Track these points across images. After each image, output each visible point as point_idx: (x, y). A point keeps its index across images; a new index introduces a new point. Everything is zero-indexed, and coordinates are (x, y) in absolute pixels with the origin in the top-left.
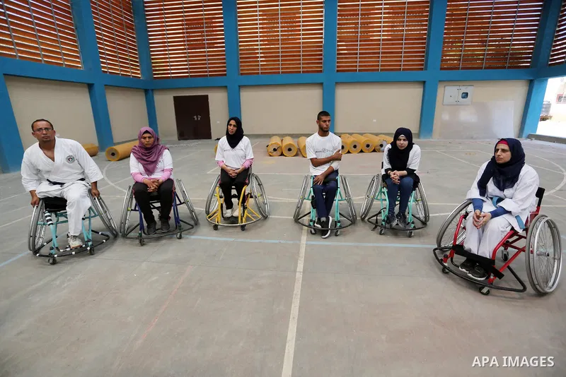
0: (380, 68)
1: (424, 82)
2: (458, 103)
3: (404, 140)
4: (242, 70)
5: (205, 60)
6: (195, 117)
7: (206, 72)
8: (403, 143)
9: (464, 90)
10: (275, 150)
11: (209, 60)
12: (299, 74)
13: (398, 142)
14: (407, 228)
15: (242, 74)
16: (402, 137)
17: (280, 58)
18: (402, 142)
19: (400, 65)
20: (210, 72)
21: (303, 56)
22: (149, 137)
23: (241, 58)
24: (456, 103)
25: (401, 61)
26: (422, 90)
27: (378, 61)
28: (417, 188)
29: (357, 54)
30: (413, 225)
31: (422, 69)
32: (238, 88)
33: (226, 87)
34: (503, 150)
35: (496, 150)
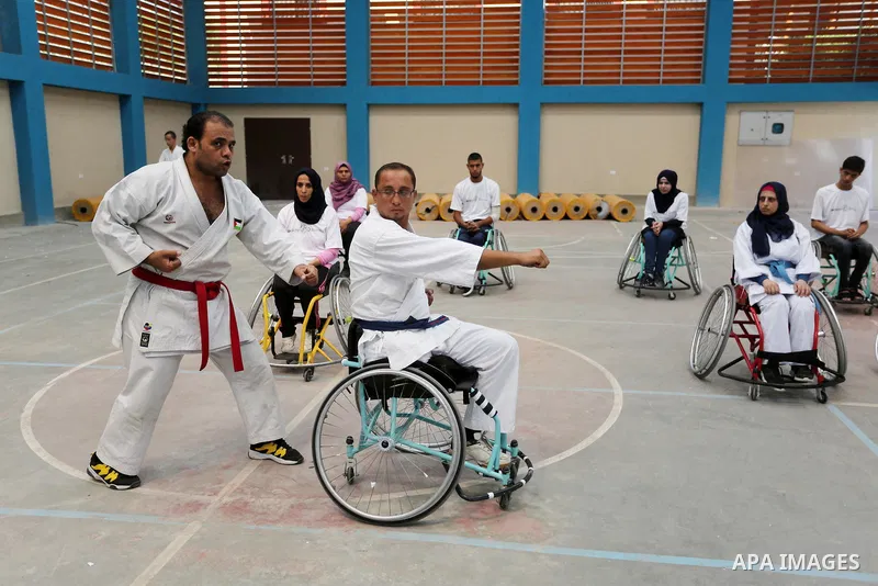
0: (621, 78)
1: (700, 105)
2: (767, 143)
3: (666, 183)
4: (374, 76)
5: (308, 55)
6: (283, 157)
7: (308, 76)
8: (666, 187)
9: (776, 118)
10: (428, 210)
11: (314, 55)
12: (476, 87)
15: (374, 83)
16: (664, 179)
17: (444, 58)
18: (664, 185)
19: (658, 74)
20: (315, 76)
21: (485, 54)
23: (374, 55)
24: (762, 143)
25: (659, 67)
26: (698, 118)
27: (619, 67)
29: (580, 53)
31: (698, 81)
32: (365, 106)
33: (344, 106)
34: (770, 199)
35: (760, 199)
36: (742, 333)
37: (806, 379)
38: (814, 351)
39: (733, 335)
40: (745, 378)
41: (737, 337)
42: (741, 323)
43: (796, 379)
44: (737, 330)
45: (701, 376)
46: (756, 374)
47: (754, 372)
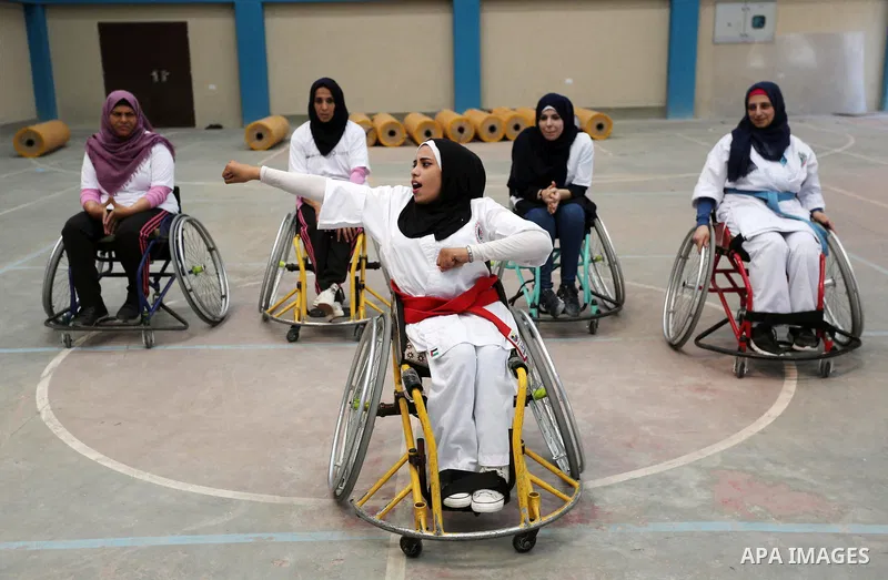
2: (746, 39)
3: (554, 117)
6: (155, 73)
8: (553, 125)
9: (757, 10)
13: (542, 123)
14: (582, 314)
16: (549, 110)
18: (549, 121)
22: (128, 114)
24: (740, 39)
26: (667, 11)
28: (592, 229)
30: (595, 308)
32: (259, 6)
33: (231, 6)
34: (764, 106)
35: (749, 107)
36: (730, 286)
37: (808, 348)
38: (820, 311)
39: (715, 290)
40: (730, 348)
41: (721, 292)
42: (726, 272)
43: (795, 347)
44: (722, 281)
45: (676, 347)
46: (745, 342)
47: (741, 341)
